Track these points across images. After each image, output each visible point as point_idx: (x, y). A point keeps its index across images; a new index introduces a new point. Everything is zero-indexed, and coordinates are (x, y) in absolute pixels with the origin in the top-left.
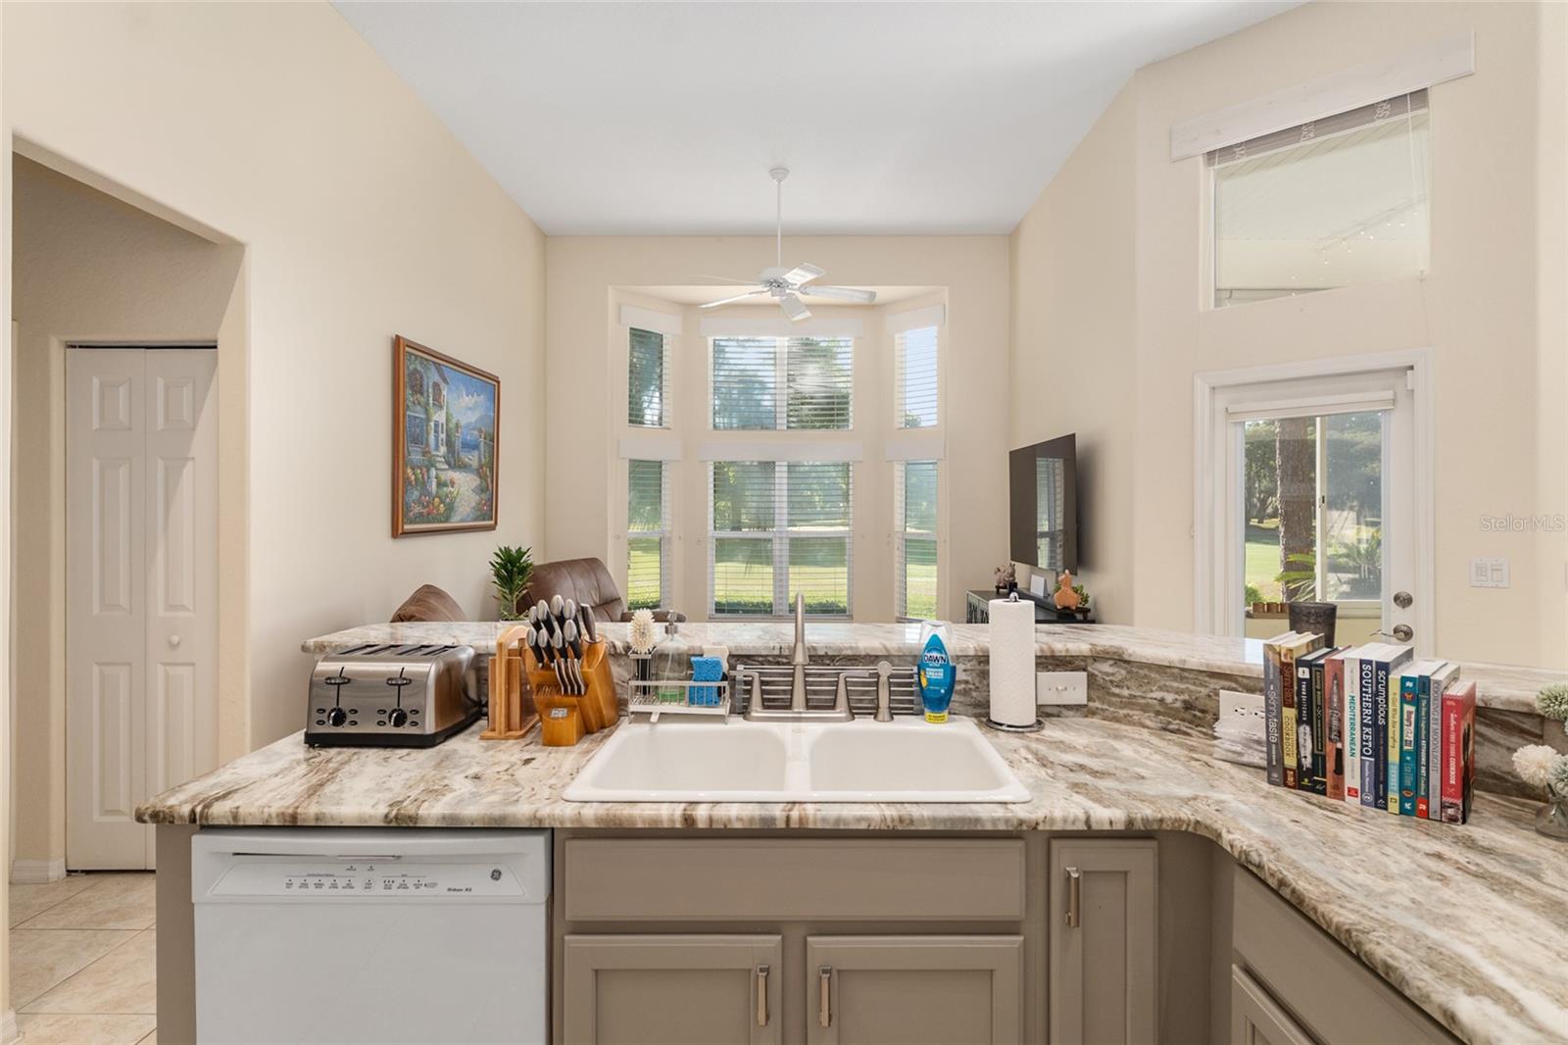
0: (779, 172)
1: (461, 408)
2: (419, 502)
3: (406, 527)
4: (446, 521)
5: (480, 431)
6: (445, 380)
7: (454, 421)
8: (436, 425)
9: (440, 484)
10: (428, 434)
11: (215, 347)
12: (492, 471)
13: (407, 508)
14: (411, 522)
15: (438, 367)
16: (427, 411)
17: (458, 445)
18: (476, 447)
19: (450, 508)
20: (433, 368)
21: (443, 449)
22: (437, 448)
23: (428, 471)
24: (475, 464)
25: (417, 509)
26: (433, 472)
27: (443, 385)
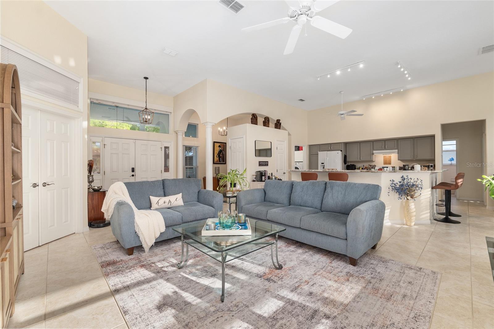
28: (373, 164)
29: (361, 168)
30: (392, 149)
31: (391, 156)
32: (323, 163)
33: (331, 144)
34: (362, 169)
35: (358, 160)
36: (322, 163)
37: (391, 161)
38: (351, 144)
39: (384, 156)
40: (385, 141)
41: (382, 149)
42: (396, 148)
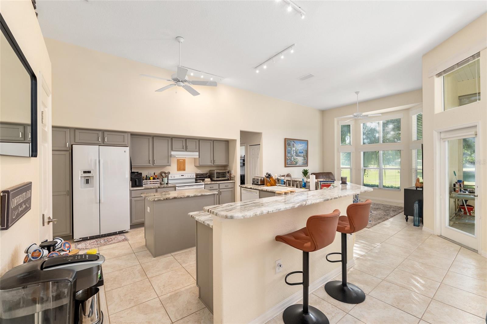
0: (357, 93)
1: (300, 147)
2: (290, 162)
3: (287, 166)
4: (296, 165)
5: (304, 150)
6: (295, 143)
7: (297, 149)
8: (293, 150)
9: (294, 159)
10: (291, 152)
11: (260, 145)
12: (306, 156)
13: (287, 163)
14: (288, 165)
15: (294, 141)
16: (291, 148)
17: (298, 153)
18: (303, 153)
19: (296, 163)
20: (292, 142)
21: (295, 154)
22: (293, 153)
23: (292, 157)
24: (302, 155)
25: (289, 163)
26: (293, 157)
27: (294, 144)
28: (166, 170)
29: (152, 178)
30: (193, 151)
31: (185, 160)
32: (89, 172)
33: (103, 131)
34: (154, 179)
35: (149, 164)
36: (85, 172)
37: (185, 167)
38: (141, 137)
39: (177, 160)
40: (186, 139)
41: (183, 150)
42: (197, 150)
